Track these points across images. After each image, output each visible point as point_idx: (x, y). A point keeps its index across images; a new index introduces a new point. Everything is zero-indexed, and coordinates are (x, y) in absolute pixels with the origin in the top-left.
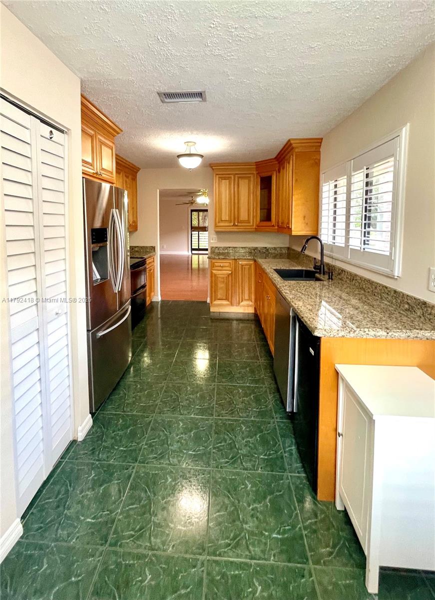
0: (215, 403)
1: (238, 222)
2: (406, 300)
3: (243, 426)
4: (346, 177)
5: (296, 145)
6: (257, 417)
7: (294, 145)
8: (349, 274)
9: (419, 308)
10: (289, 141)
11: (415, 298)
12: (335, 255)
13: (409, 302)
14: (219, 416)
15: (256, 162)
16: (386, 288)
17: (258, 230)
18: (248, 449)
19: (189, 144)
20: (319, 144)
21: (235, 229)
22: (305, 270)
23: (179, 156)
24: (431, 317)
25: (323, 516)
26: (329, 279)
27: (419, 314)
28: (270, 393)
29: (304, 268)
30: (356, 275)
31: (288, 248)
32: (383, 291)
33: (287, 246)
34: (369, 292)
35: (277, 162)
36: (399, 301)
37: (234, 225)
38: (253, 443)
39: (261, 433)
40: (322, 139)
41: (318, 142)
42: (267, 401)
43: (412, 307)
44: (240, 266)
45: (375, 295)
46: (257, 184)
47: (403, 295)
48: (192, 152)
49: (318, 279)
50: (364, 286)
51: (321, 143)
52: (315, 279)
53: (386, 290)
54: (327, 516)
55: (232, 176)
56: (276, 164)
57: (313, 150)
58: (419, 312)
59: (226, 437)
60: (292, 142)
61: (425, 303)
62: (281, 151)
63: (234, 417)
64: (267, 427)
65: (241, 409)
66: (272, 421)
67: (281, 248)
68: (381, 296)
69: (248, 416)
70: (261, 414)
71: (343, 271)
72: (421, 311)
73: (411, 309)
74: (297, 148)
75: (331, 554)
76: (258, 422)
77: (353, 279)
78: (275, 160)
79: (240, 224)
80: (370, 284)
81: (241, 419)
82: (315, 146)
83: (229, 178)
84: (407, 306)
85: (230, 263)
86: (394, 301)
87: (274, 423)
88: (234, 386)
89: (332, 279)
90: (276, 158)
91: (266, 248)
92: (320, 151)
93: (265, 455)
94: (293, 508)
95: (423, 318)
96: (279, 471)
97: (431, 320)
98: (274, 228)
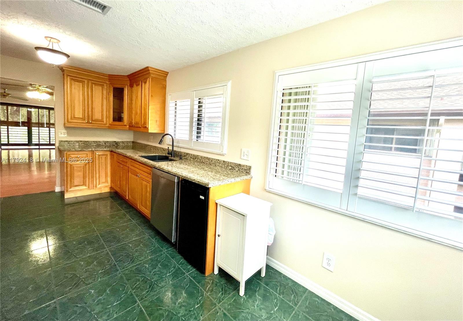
0: (115, 262)
1: (92, 120)
2: (230, 165)
3: (146, 265)
4: (190, 100)
5: (152, 72)
6: (152, 255)
7: (151, 71)
8: (192, 155)
9: (237, 168)
10: (147, 67)
11: (235, 163)
12: (181, 145)
13: (232, 165)
14: (123, 268)
15: (109, 75)
16: (219, 160)
17: (111, 128)
18: (157, 276)
19: (52, 40)
20: (166, 75)
21: (90, 126)
22: (158, 156)
23: (37, 48)
24: (243, 170)
25: (212, 281)
26: (180, 159)
27: (237, 170)
28: (153, 238)
29: (157, 155)
30: (198, 156)
31: (133, 142)
32: (216, 162)
33: (132, 140)
34: (207, 164)
35: (128, 79)
36: (226, 166)
37: (88, 122)
38: (158, 271)
39: (159, 263)
40: (168, 73)
41: (166, 74)
42: (153, 243)
43: (233, 167)
44: (97, 156)
45: (211, 165)
46: (109, 92)
47: (229, 162)
48: (55, 48)
49: (171, 160)
50: (204, 161)
51: (167, 75)
52: (169, 160)
53: (218, 161)
54: (213, 280)
55: (86, 81)
56: (127, 80)
57: (162, 78)
58: (237, 169)
59: (137, 278)
60: (150, 69)
61: (240, 165)
62: (135, 72)
63: (136, 263)
64: (161, 258)
65: (139, 255)
66: (163, 253)
67: (128, 142)
68: (215, 164)
69: (145, 257)
70: (153, 252)
71: (187, 154)
72: (238, 168)
73: (233, 168)
74: (153, 74)
75: (222, 294)
76: (155, 258)
77: (196, 158)
78: (127, 77)
79: (94, 122)
80: (208, 159)
81: (142, 262)
82: (163, 76)
83: (83, 82)
84: (230, 167)
85: (87, 154)
86: (223, 166)
87: (164, 253)
88: (123, 244)
89: (182, 159)
90: (128, 76)
91: (115, 142)
92: (166, 80)
93: (169, 273)
94: (198, 288)
95: (239, 172)
96: (181, 275)
97: (243, 172)
98: (126, 127)
